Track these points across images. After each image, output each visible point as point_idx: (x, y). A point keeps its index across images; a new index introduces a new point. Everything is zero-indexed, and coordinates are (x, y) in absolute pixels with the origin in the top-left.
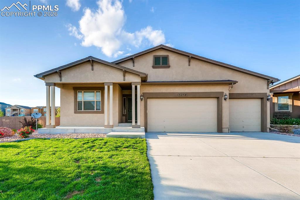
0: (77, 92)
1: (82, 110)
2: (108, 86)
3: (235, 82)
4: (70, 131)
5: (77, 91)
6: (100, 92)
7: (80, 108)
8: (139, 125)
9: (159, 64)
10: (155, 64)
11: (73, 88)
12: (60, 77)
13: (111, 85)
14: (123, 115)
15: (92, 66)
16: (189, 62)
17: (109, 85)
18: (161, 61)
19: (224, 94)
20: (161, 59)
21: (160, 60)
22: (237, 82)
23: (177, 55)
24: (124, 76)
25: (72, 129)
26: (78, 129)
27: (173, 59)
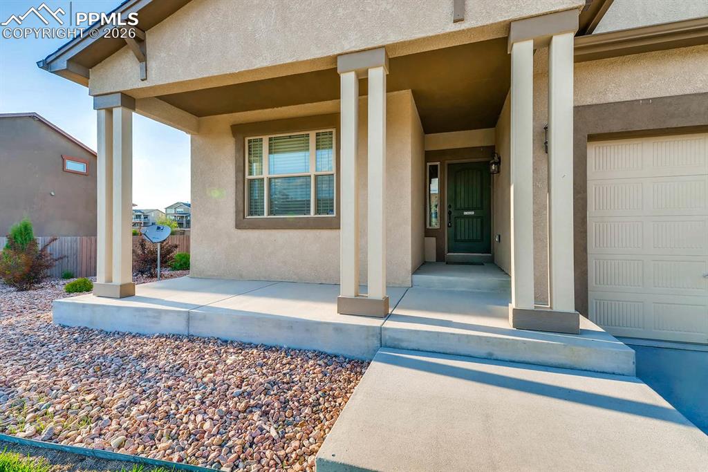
1: (263, 214)
2: (358, 75)
5: (246, 140)
7: (256, 208)
11: (233, 126)
12: (142, 58)
13: (377, 66)
14: (428, 233)
17: (361, 66)
25: (178, 312)
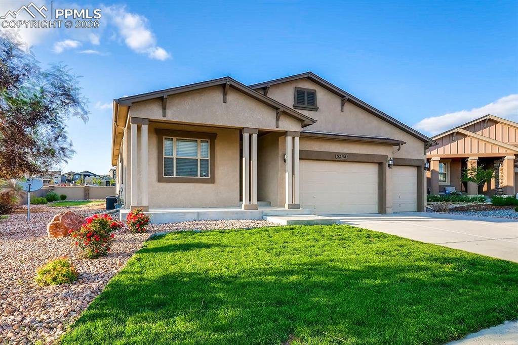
0: (164, 139)
1: (173, 175)
3: (403, 143)
4: (188, 217)
5: (164, 137)
6: (208, 141)
7: (168, 172)
8: (298, 203)
9: (303, 103)
10: (298, 103)
11: (155, 129)
12: (164, 108)
13: (256, 134)
15: (225, 94)
16: (343, 105)
18: (306, 98)
19: (389, 159)
20: (306, 94)
21: (304, 97)
22: (405, 143)
23: (326, 91)
24: (278, 120)
25: (194, 213)
26: (205, 213)
27: (322, 96)
